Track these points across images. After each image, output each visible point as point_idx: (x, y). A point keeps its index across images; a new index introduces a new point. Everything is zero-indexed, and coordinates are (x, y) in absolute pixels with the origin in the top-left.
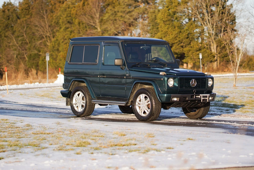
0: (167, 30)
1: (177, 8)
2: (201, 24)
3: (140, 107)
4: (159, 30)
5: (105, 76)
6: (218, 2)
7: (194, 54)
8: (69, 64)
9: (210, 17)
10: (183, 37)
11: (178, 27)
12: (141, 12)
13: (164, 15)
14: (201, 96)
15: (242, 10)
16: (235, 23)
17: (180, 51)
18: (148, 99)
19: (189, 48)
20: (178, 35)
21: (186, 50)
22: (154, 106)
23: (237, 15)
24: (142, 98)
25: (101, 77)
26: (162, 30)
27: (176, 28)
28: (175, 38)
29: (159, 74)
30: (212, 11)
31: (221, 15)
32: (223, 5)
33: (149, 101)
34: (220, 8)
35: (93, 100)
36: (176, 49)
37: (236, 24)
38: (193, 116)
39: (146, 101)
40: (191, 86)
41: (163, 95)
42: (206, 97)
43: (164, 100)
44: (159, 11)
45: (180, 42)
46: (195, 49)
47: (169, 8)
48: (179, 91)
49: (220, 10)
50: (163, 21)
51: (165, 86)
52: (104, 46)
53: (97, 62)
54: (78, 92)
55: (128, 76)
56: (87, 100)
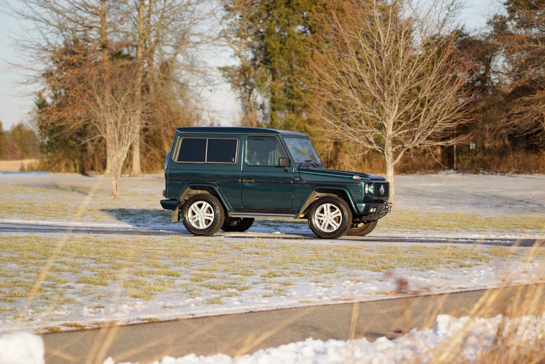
5: (253, 181)
8: (176, 163)
18: (338, 210)
24: (325, 209)
25: (244, 182)
29: (352, 178)
33: (339, 213)
35: (230, 213)
39: (334, 213)
40: (380, 194)
41: (361, 205)
48: (374, 200)
51: (361, 193)
52: (247, 139)
53: (234, 162)
54: (200, 202)
55: (298, 180)
56: (218, 211)
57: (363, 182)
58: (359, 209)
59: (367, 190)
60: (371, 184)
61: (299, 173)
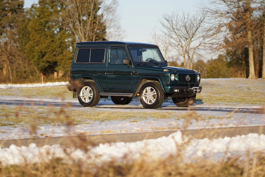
0: (39, 39)
1: (50, 18)
2: (74, 34)
3: (146, 97)
4: (30, 39)
5: (112, 73)
6: (90, 13)
7: (67, 62)
8: (76, 64)
9: (82, 26)
10: (55, 46)
11: (50, 36)
12: (10, 21)
13: (35, 24)
14: (193, 88)
15: (112, 20)
16: (105, 33)
17: (53, 60)
18: (154, 91)
19: (62, 56)
20: (51, 43)
21: (58, 58)
22: (159, 96)
23: (107, 25)
24: (148, 90)
25: (108, 74)
26: (34, 38)
27: (49, 37)
28: (48, 46)
29: (163, 71)
30: (83, 20)
31: (92, 25)
32: (94, 15)
33: (155, 92)
34: (92, 18)
35: (100, 93)
36: (49, 57)
37: (107, 33)
38: (182, 105)
39: (152, 92)
40: (186, 81)
41: (167, 87)
42: (197, 89)
43: (168, 91)
44: (29, 20)
45: (53, 51)
46: (67, 57)
47: (41, 17)
48: (178, 84)
49: (91, 20)
50: (35, 30)
51: (168, 80)
52: (110, 49)
53: (103, 62)
54: (86, 87)
55: (134, 73)
56: (95, 92)
57: (170, 73)
58: (166, 90)
59: (173, 78)
60: (176, 74)
61: (135, 68)
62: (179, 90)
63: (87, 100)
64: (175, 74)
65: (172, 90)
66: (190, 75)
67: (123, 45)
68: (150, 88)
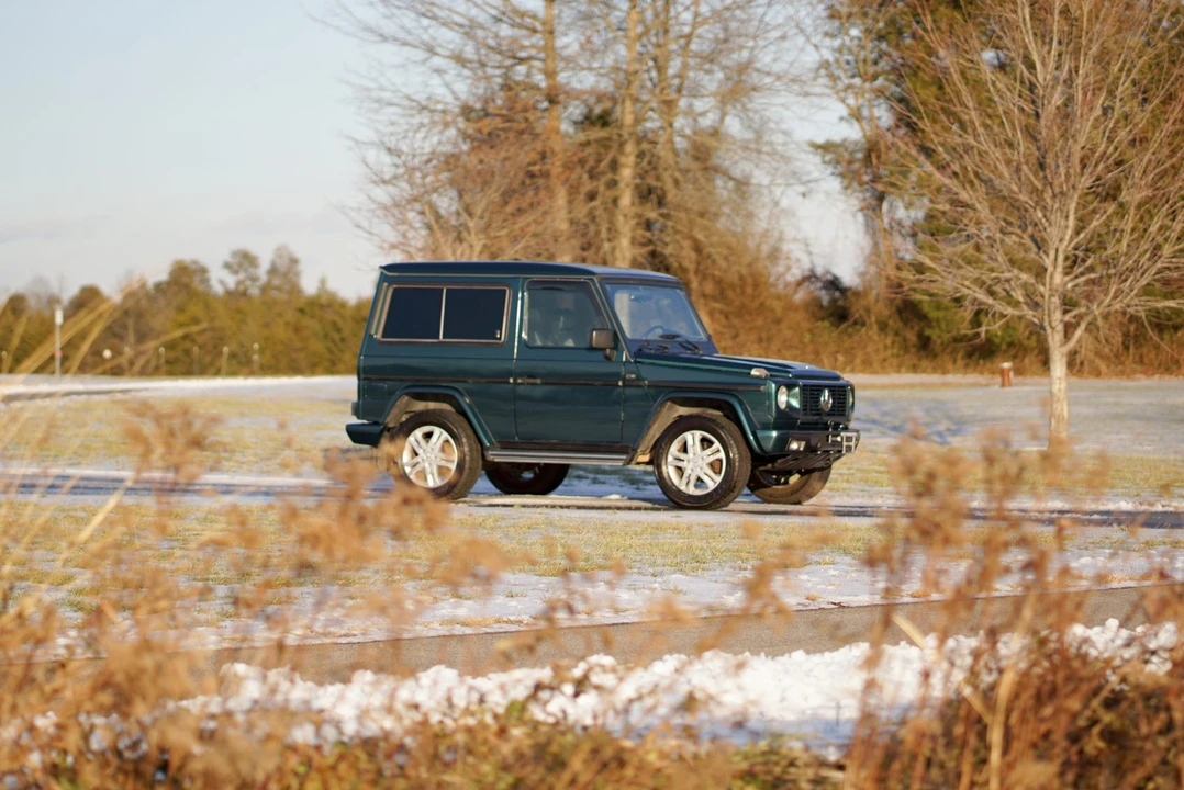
3: (680, 469)
5: (539, 381)
8: (380, 343)
14: (842, 438)
18: (717, 444)
22: (737, 464)
24: (690, 443)
25: (520, 384)
29: (749, 374)
33: (718, 451)
35: (490, 453)
39: (709, 451)
40: (820, 410)
41: (767, 434)
42: (850, 439)
43: (768, 446)
48: (801, 423)
51: (770, 407)
52: (529, 289)
53: (500, 339)
54: (427, 429)
55: (632, 380)
56: (466, 449)
57: (775, 382)
58: (763, 444)
59: (783, 399)
60: (794, 386)
61: (636, 362)
62: (803, 444)
63: (430, 477)
64: (790, 387)
65: (782, 442)
66: (832, 389)
67: (583, 278)
68: (698, 434)
